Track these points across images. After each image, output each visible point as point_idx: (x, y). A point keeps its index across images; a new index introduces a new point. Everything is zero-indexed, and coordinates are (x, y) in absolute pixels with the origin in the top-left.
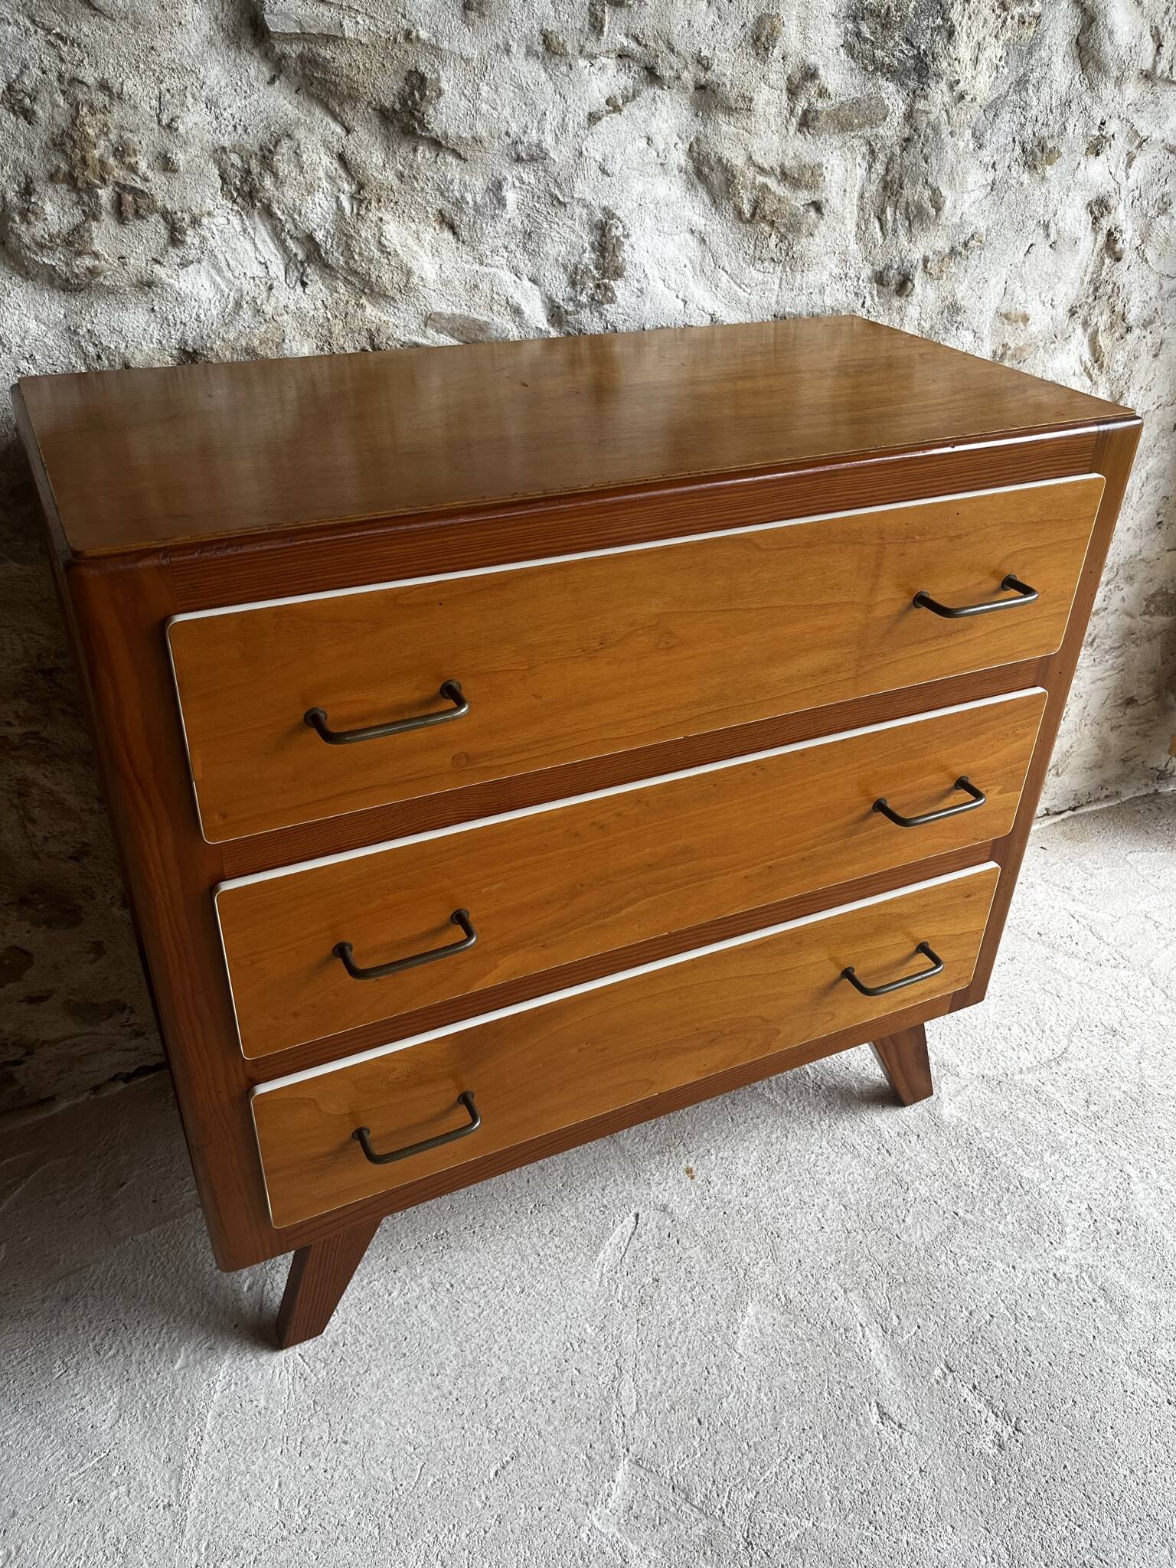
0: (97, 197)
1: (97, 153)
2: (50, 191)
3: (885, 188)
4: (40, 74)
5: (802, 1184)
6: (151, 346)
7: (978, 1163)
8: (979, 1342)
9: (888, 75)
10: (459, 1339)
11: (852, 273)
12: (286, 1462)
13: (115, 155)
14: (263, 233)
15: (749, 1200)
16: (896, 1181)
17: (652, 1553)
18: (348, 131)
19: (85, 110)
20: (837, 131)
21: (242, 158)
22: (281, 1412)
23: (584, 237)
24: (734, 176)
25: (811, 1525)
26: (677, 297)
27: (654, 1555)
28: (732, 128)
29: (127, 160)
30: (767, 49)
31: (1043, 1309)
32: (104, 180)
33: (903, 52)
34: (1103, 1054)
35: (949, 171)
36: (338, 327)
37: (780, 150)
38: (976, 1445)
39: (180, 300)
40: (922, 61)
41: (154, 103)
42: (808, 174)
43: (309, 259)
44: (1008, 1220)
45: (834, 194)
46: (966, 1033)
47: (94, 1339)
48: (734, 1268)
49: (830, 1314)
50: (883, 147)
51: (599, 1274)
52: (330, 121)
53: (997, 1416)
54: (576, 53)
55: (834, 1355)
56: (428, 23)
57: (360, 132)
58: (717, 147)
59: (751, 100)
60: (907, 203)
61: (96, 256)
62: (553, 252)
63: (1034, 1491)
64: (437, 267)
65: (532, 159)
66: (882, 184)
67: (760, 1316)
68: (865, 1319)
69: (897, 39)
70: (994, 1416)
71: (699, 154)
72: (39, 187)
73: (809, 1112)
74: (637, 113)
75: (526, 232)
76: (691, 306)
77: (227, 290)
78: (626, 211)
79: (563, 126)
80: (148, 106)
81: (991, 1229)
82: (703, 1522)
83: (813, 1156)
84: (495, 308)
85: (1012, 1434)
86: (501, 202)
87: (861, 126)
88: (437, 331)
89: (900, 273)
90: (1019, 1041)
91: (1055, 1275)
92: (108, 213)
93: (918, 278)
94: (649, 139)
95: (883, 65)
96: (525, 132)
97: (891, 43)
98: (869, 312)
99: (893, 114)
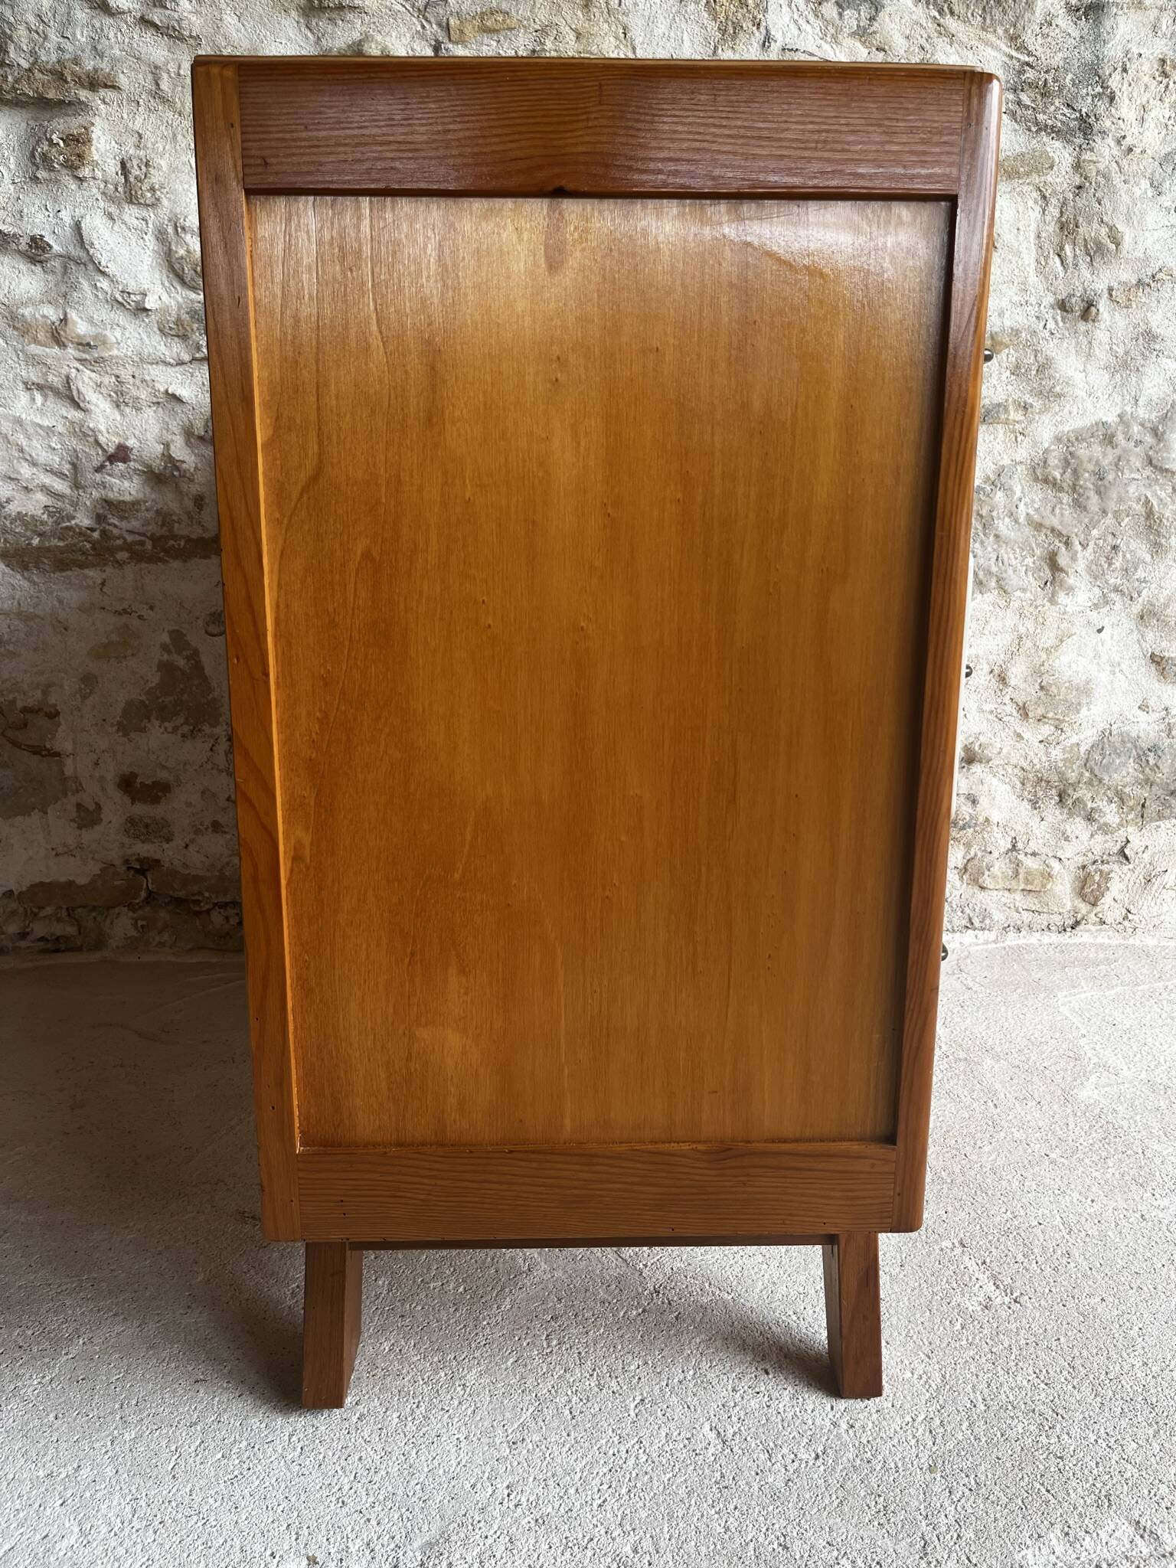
3: (1062, 228)
8: (1011, 1236)
9: (1054, 135)
20: (1004, 178)
33: (1065, 115)
35: (1125, 211)
40: (1085, 122)
44: (1109, 1171)
45: (1007, 231)
50: (1054, 192)
53: (998, 1287)
60: (1085, 240)
63: (1006, 1345)
66: (1058, 225)
69: (1057, 104)
70: (993, 1287)
81: (1083, 1172)
85: (1007, 1303)
87: (1028, 174)
89: (1083, 300)
91: (1142, 1215)
93: (1103, 305)
95: (1046, 126)
97: (1052, 108)
98: (1053, 334)
99: (1060, 165)
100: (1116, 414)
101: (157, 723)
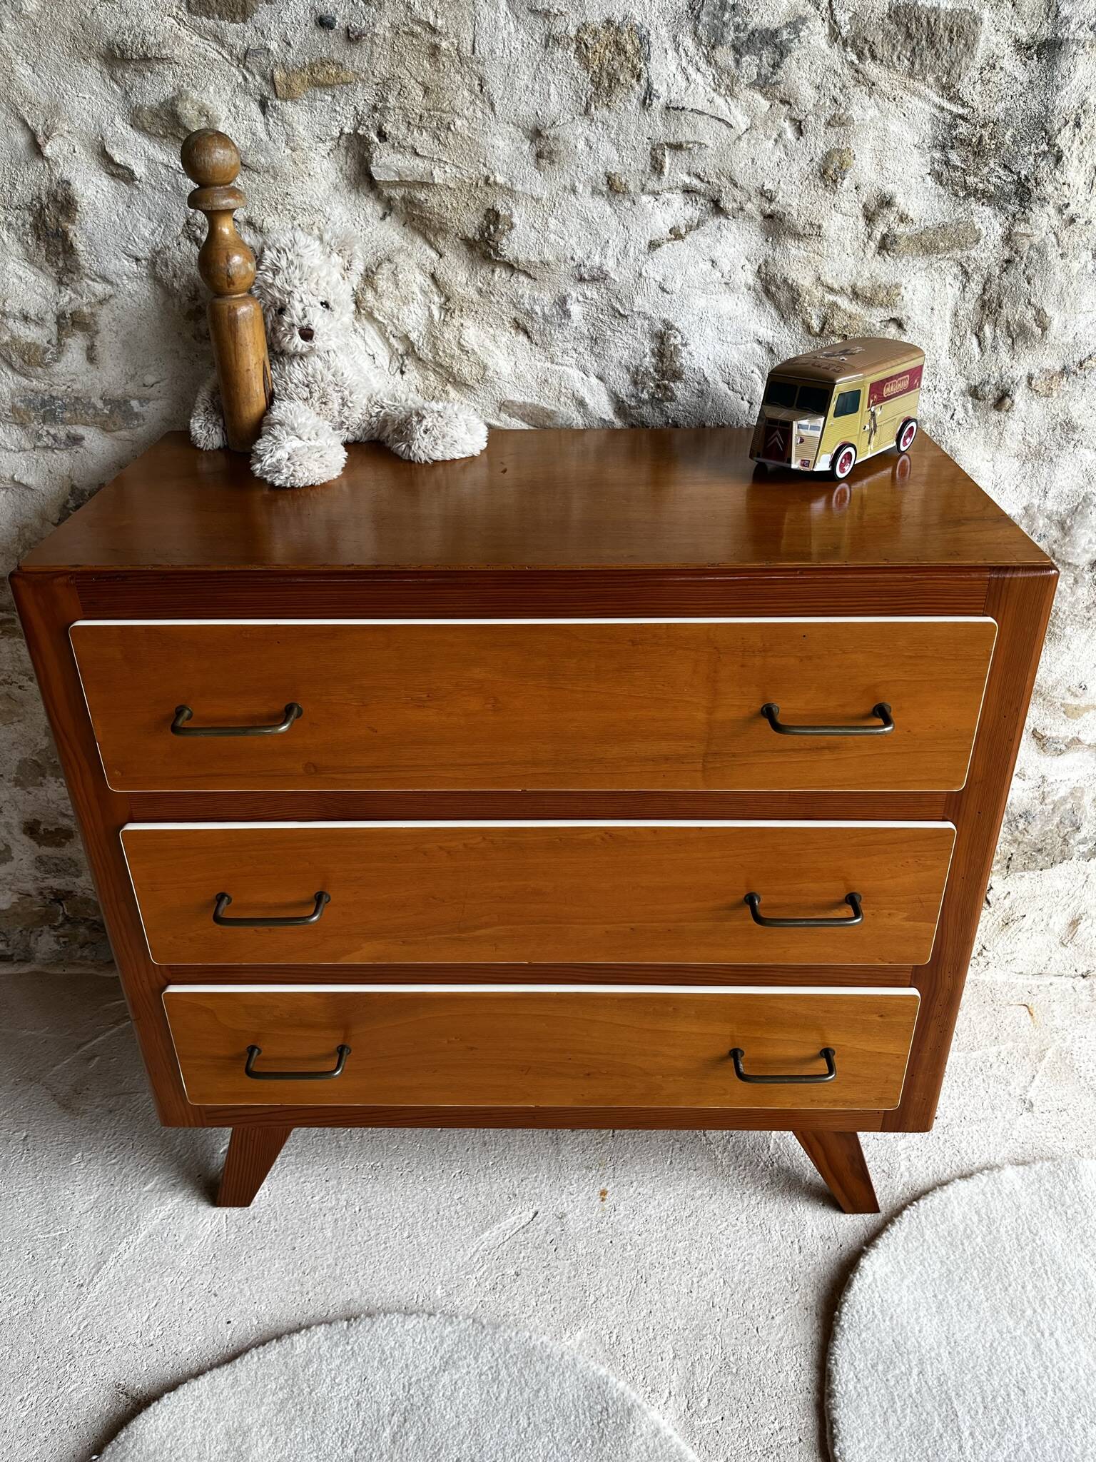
3: (983, 307)
5: (698, 1245)
9: (985, 200)
10: (339, 1254)
11: (942, 386)
12: (169, 1291)
14: (371, 332)
15: (640, 1240)
16: (790, 1279)
18: (441, 255)
20: (921, 253)
22: (189, 1252)
23: (646, 344)
24: (799, 295)
26: (742, 399)
28: (802, 252)
30: (835, 181)
33: (1000, 178)
35: (1058, 292)
37: (855, 271)
40: (1023, 186)
42: (882, 294)
43: (407, 354)
45: (919, 312)
48: (588, 1293)
49: (647, 1370)
50: (978, 268)
51: (475, 1249)
52: (427, 248)
54: (639, 191)
56: (505, 170)
57: (449, 255)
58: (784, 269)
59: (820, 227)
60: (1008, 322)
62: (616, 355)
64: (513, 364)
65: (594, 279)
66: (979, 303)
67: (584, 1344)
68: (677, 1389)
69: (992, 165)
71: (767, 275)
73: (747, 1183)
74: (702, 239)
75: (592, 337)
76: (756, 408)
78: (686, 323)
79: (625, 252)
83: (725, 1224)
84: (562, 400)
86: (567, 314)
87: (948, 249)
88: (509, 416)
89: (998, 389)
93: (1020, 396)
94: (713, 262)
95: (976, 190)
96: (589, 257)
97: (986, 170)
98: (959, 424)
99: (988, 237)
100: (1021, 507)
101: (52, 779)
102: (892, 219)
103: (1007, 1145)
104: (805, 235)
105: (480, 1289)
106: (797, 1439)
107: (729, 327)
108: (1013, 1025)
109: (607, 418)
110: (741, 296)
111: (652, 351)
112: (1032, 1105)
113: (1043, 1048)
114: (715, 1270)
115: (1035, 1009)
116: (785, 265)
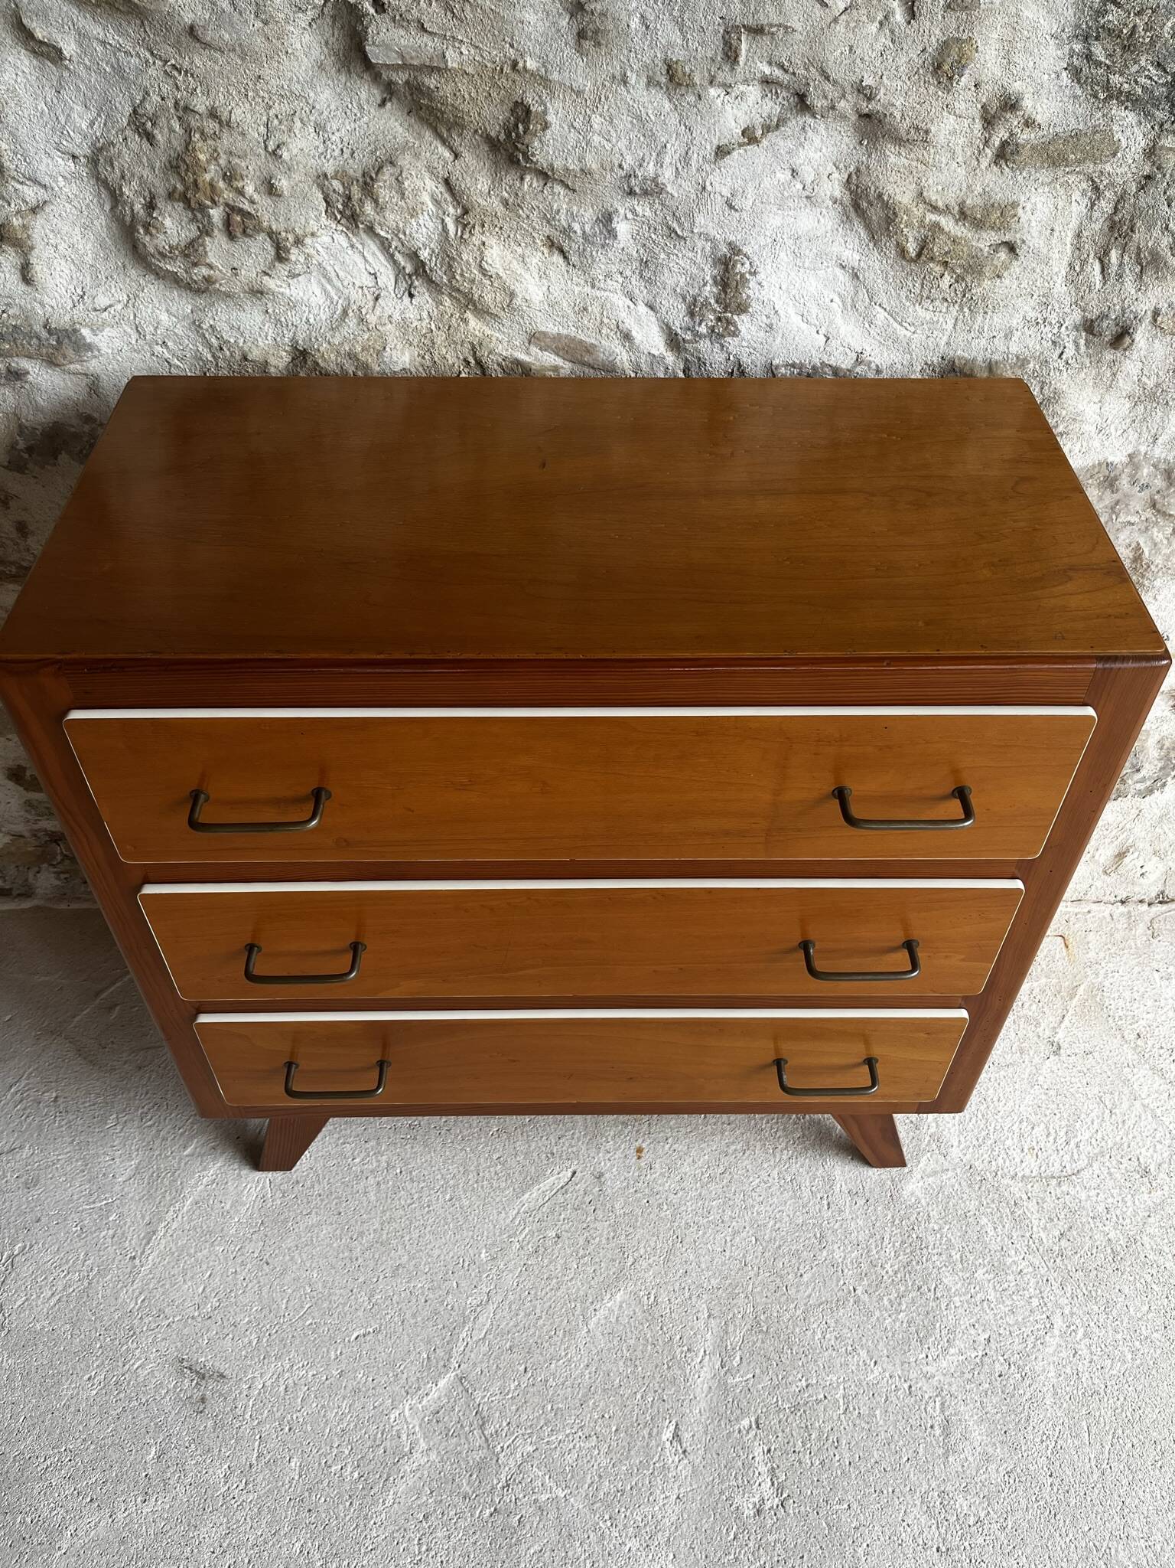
0: (209, 216)
1: (207, 177)
2: (169, 208)
3: (1112, 228)
4: (159, 100)
5: (731, 1203)
6: (267, 342)
7: (908, 1251)
8: (799, 1414)
9: (1129, 104)
10: (384, 1218)
11: (1053, 318)
12: (222, 1260)
13: (224, 179)
14: (372, 247)
15: (675, 1199)
16: (818, 1236)
17: (433, 1456)
18: (457, 156)
19: (197, 136)
20: (1046, 165)
21: (343, 184)
22: (236, 1220)
23: (706, 269)
24: (896, 214)
25: (563, 1496)
27: (434, 1457)
28: (903, 159)
29: (236, 184)
30: (951, 79)
31: (878, 1412)
32: (214, 202)
33: (1151, 78)
34: (1115, 1192)
36: (440, 338)
37: (965, 185)
38: (738, 1500)
39: (292, 305)
41: (262, 129)
42: (997, 214)
43: (416, 272)
44: (900, 1317)
45: (1035, 234)
46: (983, 1115)
47: (143, 1107)
48: (626, 1254)
49: (683, 1330)
50: (1112, 184)
51: (516, 1211)
52: (439, 145)
53: (773, 1484)
54: (706, 83)
55: (666, 1366)
56: (538, 52)
57: (467, 156)
58: (879, 181)
59: (927, 132)
60: (1138, 248)
61: (211, 267)
62: (670, 283)
63: (762, 1562)
64: (545, 289)
65: (646, 193)
66: (1108, 223)
67: (624, 1305)
68: (711, 1348)
69: (1143, 63)
70: (770, 1483)
71: (857, 187)
72: (160, 203)
73: (779, 1137)
74: (781, 143)
75: (642, 260)
76: (833, 343)
77: (336, 298)
78: (756, 247)
79: (686, 159)
80: (255, 133)
81: (878, 1318)
82: (485, 1451)
83: (757, 1181)
84: (604, 331)
85: (775, 1507)
86: (612, 234)
87: (1079, 162)
88: (541, 349)
89: (1117, 325)
90: (1034, 1144)
91: (910, 1387)
92: (219, 230)
93: (1141, 336)
94: (793, 171)
95: (1120, 92)
96: (641, 165)
97: (1134, 68)
98: (1067, 363)
99: (1127, 150)
100: (1126, 454)
102: (1016, 123)
103: (1032, 1092)
104: (908, 140)
105: (523, 1252)
106: (822, 1396)
107: (807, 251)
108: (1047, 959)
109: (656, 353)
110: (824, 210)
111: (714, 278)
112: (1059, 1048)
113: (1075, 984)
114: (747, 1228)
115: (1071, 940)
116: (881, 177)
